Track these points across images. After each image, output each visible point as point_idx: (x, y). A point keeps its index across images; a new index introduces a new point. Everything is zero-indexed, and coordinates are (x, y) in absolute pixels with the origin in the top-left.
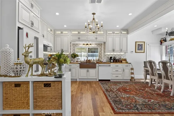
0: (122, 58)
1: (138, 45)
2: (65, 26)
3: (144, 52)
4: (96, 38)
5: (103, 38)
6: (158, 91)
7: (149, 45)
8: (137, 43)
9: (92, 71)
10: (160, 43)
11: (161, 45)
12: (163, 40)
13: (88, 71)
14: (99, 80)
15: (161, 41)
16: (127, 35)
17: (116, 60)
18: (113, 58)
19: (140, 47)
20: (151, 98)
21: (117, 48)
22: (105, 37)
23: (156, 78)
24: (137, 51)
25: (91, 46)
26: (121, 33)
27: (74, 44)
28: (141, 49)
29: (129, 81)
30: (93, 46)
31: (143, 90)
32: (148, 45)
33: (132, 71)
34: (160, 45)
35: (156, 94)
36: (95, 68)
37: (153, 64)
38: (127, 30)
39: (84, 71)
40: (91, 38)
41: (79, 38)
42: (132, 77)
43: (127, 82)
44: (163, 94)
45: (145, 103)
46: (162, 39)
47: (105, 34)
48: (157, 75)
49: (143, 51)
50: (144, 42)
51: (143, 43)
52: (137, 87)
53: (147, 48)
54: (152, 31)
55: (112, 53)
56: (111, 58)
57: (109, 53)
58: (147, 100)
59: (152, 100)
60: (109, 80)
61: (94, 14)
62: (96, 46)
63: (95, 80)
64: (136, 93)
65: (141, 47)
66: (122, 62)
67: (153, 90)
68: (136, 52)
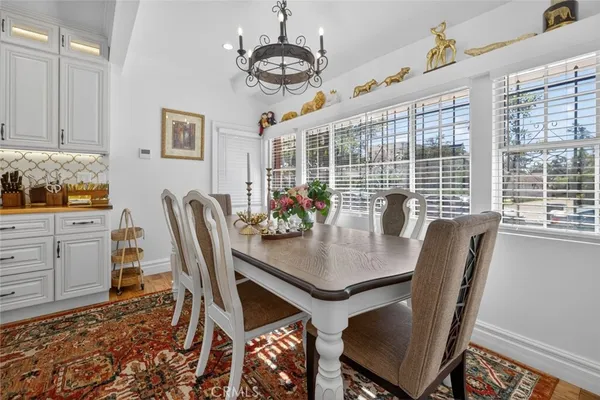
1: (175, 124)
3: (201, 159)
7: (221, 130)
8: (171, 118)
10: (258, 128)
11: (260, 135)
12: (267, 120)
15: (261, 122)
16: (101, 60)
19: (183, 135)
24: (169, 150)
28: (190, 144)
32: (218, 129)
34: (257, 136)
46: (265, 117)
49: (196, 153)
50: (202, 117)
51: (197, 122)
65: (187, 135)
66: (66, 203)
68: (163, 155)
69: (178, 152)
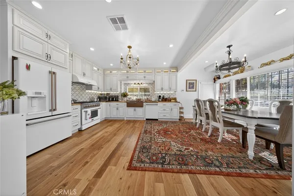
0: (172, 97)
1: (189, 83)
2: (112, 65)
3: (196, 91)
4: (145, 77)
5: (151, 77)
6: (205, 134)
7: (202, 83)
8: (188, 82)
9: (139, 110)
10: (213, 81)
11: (214, 83)
12: (217, 78)
13: (135, 110)
14: (147, 119)
15: (214, 79)
16: (176, 73)
17: (165, 100)
18: (161, 98)
19: (191, 86)
20: (191, 145)
21: (166, 87)
22: (153, 75)
23: (203, 119)
25: (142, 85)
26: (170, 71)
27: (126, 84)
28: (193, 87)
29: (178, 120)
30: (144, 85)
31: (187, 133)
33: (182, 110)
35: (201, 138)
36: (142, 107)
37: (200, 102)
38: (176, 68)
39: (131, 109)
40: (139, 77)
41: (128, 77)
42: (182, 117)
43: (175, 122)
44: (209, 140)
45: (179, 153)
47: (154, 73)
48: (205, 115)
49: (194, 90)
50: (196, 80)
51: (195, 82)
52: (181, 129)
53: (199, 86)
54: (205, 68)
55: (162, 92)
56: (160, 96)
57: (158, 92)
58: (185, 147)
59: (191, 149)
60: (157, 120)
61: (130, 47)
62: (147, 85)
63: (143, 119)
64: (177, 136)
66: (171, 101)
67: (200, 133)
68: (186, 91)
69: (190, 90)
